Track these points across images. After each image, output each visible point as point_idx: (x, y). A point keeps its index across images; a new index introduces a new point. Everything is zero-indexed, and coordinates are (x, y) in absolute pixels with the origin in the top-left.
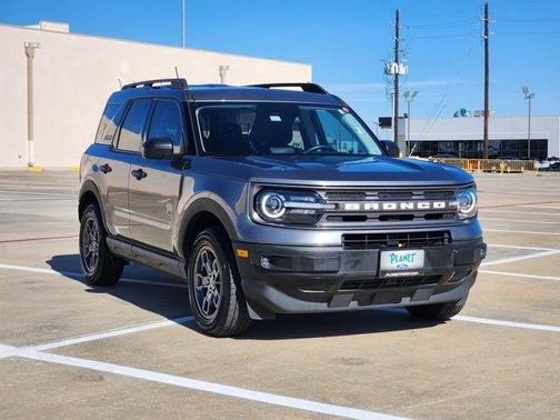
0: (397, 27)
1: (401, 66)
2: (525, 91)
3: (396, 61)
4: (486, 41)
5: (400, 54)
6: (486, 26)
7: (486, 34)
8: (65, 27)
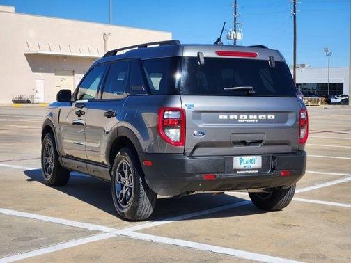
0: (235, 7)
1: (238, 34)
2: (326, 50)
3: (235, 31)
4: (295, 16)
5: (237, 26)
6: (294, 6)
7: (295, 12)
8: (12, 9)
